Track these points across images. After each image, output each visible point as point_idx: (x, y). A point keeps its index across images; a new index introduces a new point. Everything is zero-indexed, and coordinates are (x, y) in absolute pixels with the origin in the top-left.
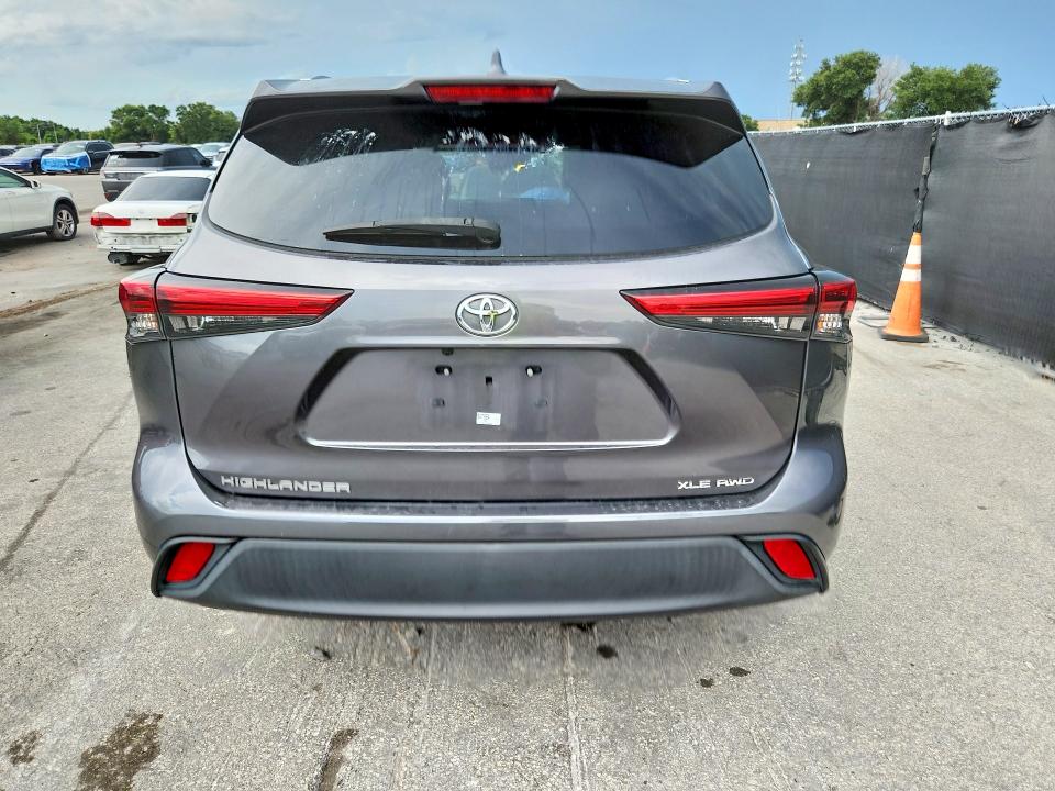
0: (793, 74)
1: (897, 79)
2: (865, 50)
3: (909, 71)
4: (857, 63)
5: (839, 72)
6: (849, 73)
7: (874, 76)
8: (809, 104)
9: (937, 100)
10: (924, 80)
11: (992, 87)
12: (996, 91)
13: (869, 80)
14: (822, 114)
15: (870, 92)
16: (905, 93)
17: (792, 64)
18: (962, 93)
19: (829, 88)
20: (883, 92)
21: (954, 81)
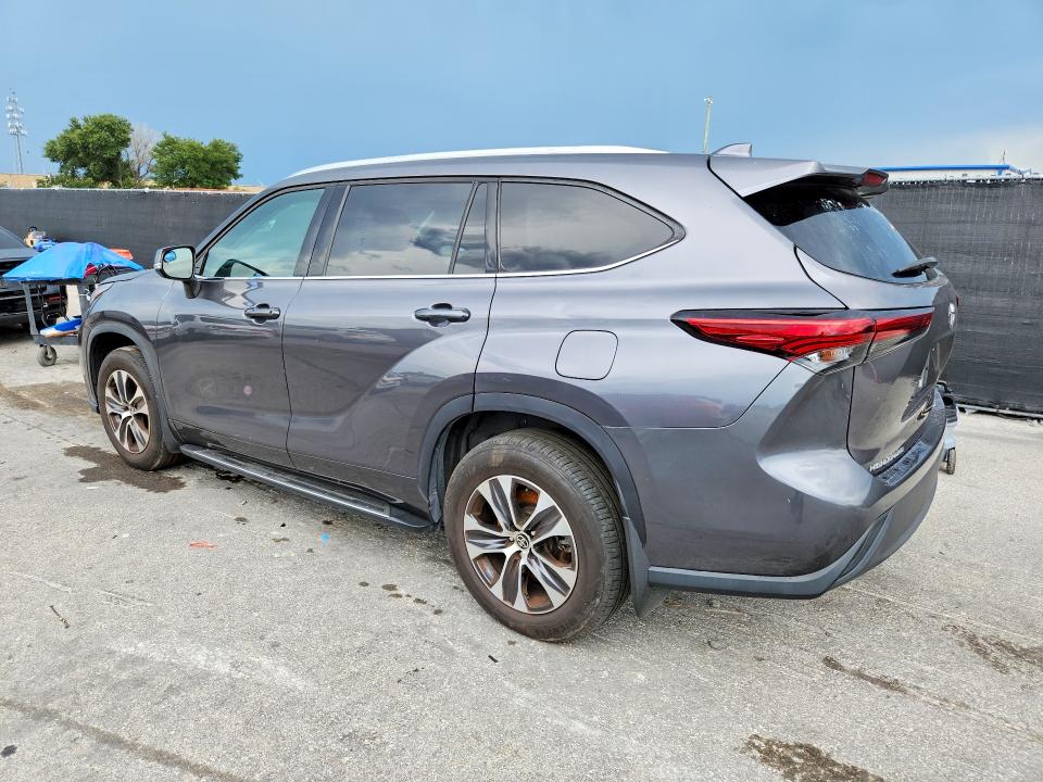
0: (12, 127)
1: (151, 146)
2: (114, 114)
3: (161, 139)
4: (108, 126)
5: (92, 132)
6: (105, 134)
7: (129, 140)
8: (65, 161)
9: (196, 168)
10: (180, 149)
11: (237, 160)
12: (240, 164)
13: (125, 143)
14: (81, 172)
15: (128, 154)
16: (164, 159)
17: (8, 116)
18: (213, 165)
19: (85, 147)
20: (141, 155)
21: (206, 153)
